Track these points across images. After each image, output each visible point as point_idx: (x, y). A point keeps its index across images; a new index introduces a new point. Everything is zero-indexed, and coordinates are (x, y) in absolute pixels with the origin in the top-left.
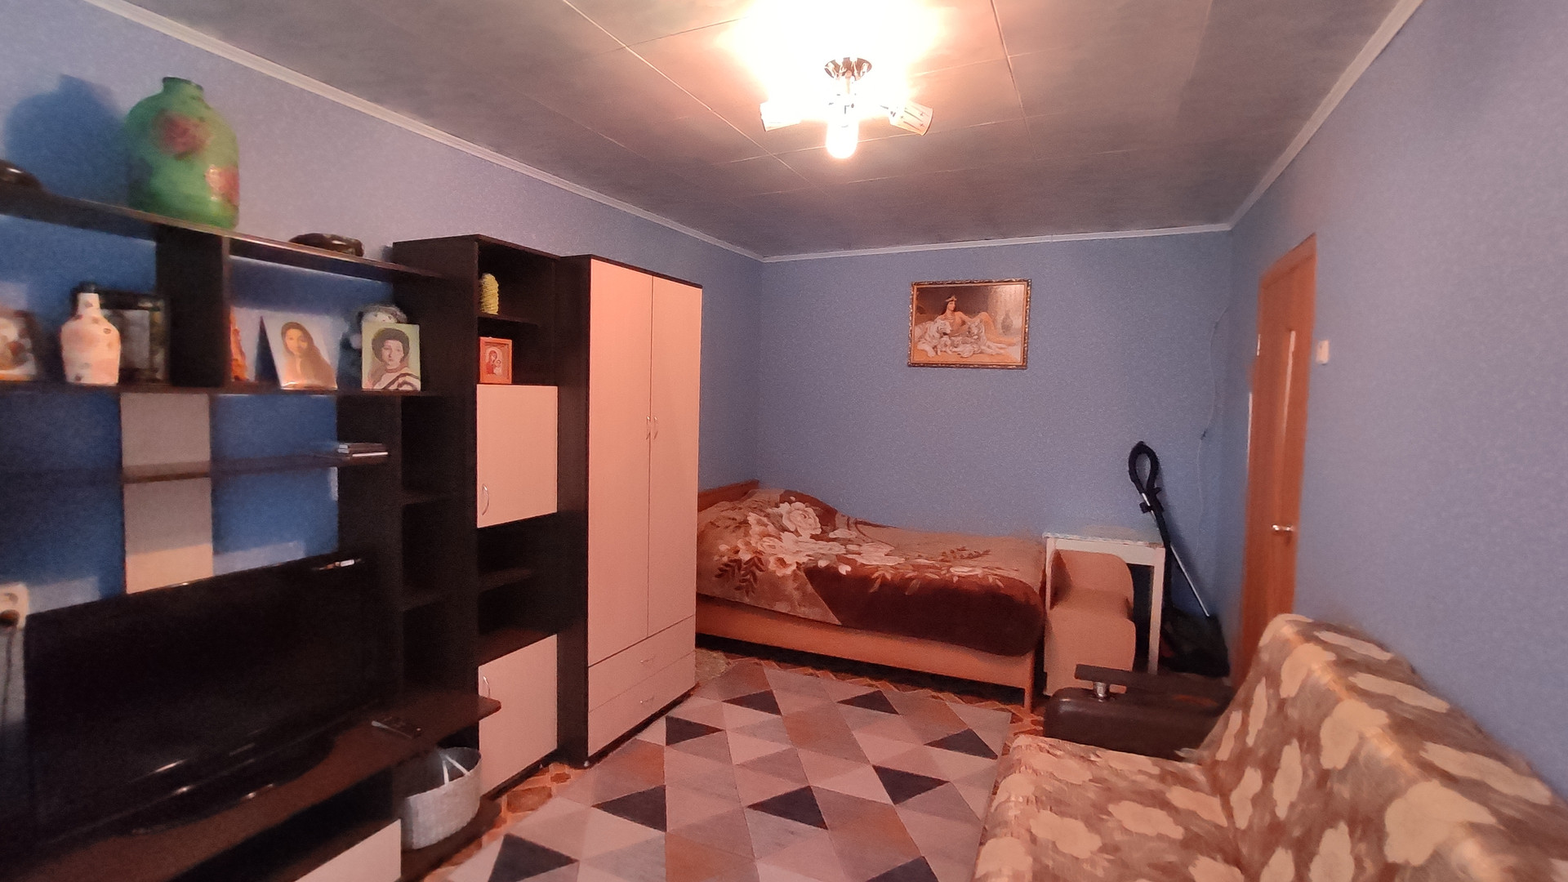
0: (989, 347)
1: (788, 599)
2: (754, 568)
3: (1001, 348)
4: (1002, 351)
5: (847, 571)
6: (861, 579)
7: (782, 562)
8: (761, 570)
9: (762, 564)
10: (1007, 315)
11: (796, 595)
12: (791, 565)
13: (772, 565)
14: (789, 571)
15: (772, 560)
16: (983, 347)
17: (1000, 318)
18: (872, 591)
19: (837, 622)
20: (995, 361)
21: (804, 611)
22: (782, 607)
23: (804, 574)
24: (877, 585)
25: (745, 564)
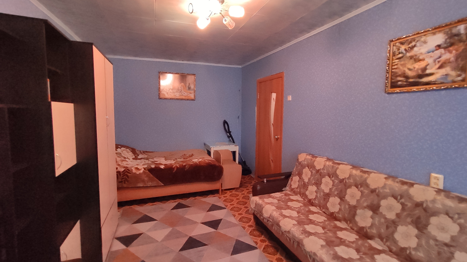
0: (184, 94)
1: (143, 181)
2: (127, 173)
3: (188, 94)
4: (188, 95)
5: (163, 167)
6: (169, 169)
7: (137, 169)
8: (130, 173)
9: (130, 171)
10: (189, 84)
11: (146, 179)
12: (141, 169)
13: (134, 171)
14: (141, 171)
15: (133, 169)
16: (182, 94)
17: (187, 85)
18: (174, 171)
19: (163, 185)
20: (186, 98)
21: (150, 184)
22: (141, 185)
23: (147, 171)
24: (175, 169)
25: (122, 172)
